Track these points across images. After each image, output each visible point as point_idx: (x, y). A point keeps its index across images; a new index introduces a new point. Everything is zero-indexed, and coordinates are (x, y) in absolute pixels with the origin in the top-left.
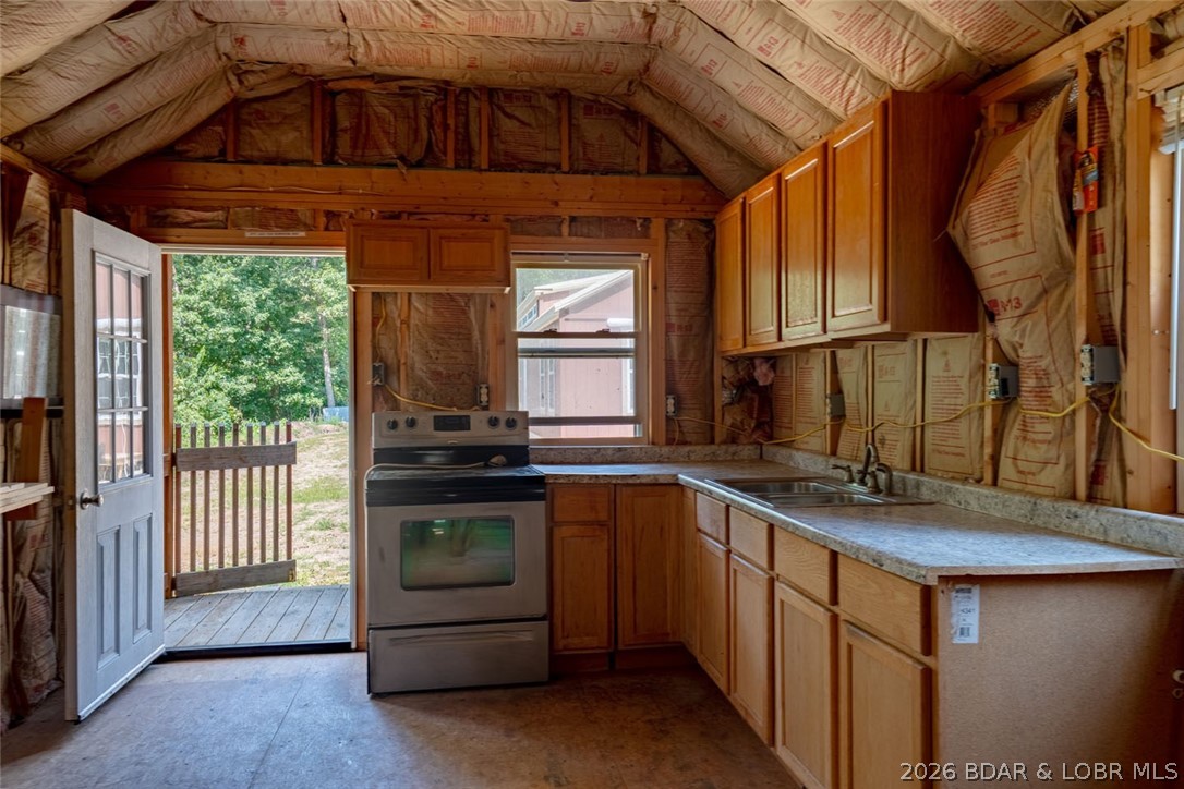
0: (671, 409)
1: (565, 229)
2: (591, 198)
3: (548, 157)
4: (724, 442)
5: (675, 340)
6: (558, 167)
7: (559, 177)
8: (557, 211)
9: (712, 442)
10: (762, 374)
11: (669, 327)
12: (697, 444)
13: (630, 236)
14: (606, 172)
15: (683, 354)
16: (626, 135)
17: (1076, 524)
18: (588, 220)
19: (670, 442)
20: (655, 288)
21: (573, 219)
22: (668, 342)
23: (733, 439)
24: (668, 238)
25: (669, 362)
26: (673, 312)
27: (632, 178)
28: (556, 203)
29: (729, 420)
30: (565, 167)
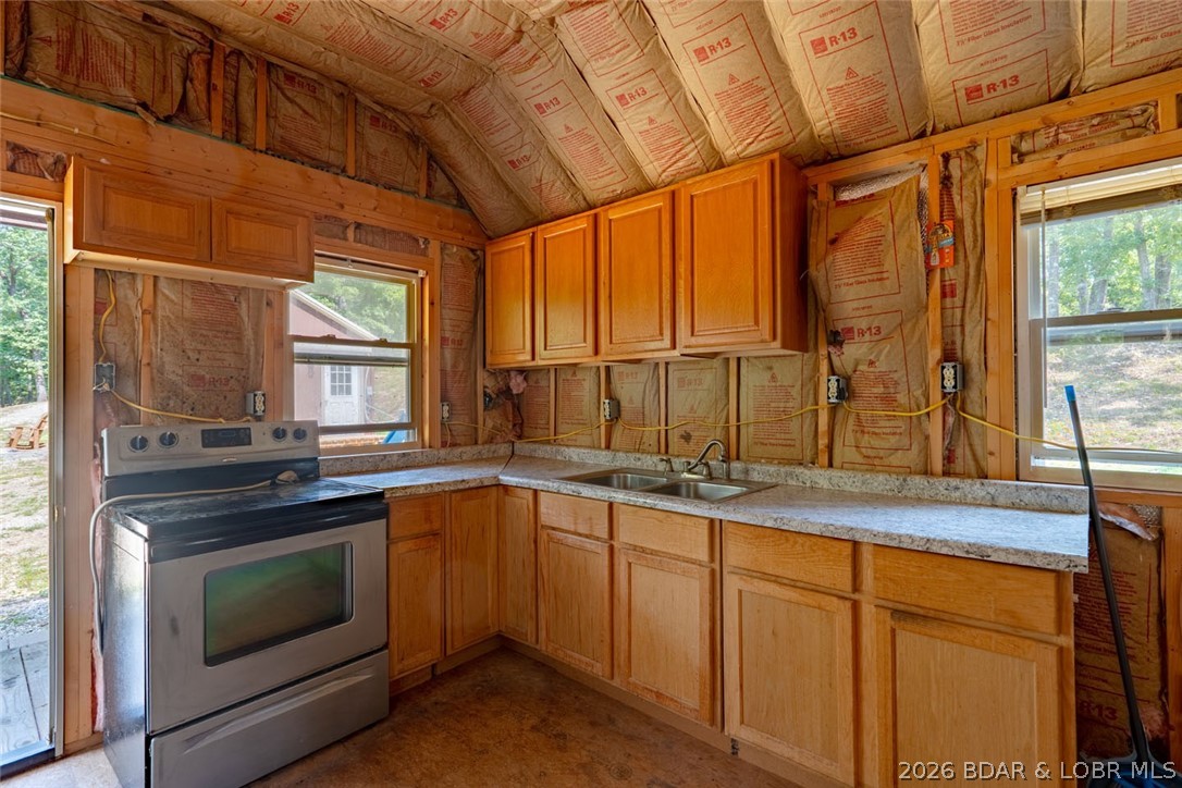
0: (446, 415)
1: (350, 233)
2: (375, 209)
3: (332, 157)
4: (484, 443)
5: (448, 354)
6: (344, 170)
7: (342, 179)
8: (342, 215)
9: (476, 443)
10: (518, 385)
11: (444, 340)
12: (466, 445)
13: (411, 252)
14: (389, 187)
15: (454, 366)
16: (409, 157)
17: (958, 494)
18: (375, 230)
19: (444, 445)
20: (432, 304)
21: (358, 226)
22: (442, 354)
23: (491, 440)
24: (443, 259)
25: (443, 371)
26: (447, 328)
27: (411, 198)
28: (342, 206)
29: (490, 424)
30: (351, 172)
